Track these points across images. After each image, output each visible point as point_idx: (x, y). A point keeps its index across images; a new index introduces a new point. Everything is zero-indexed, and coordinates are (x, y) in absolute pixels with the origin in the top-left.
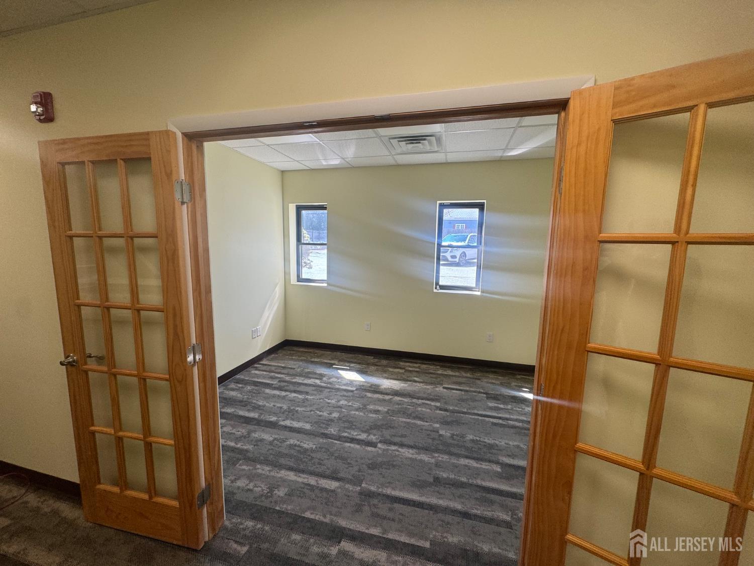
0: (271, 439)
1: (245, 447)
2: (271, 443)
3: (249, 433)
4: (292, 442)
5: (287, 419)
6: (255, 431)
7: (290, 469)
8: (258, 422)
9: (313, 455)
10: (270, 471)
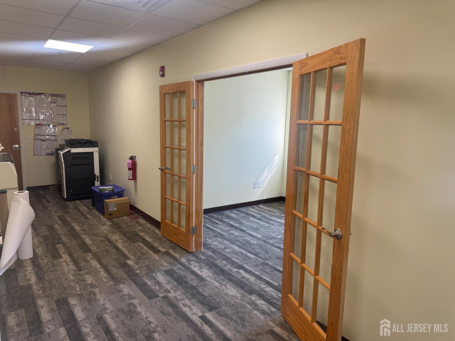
0: (238, 235)
1: (224, 234)
2: (236, 236)
3: (229, 230)
4: (246, 239)
5: (252, 231)
6: (232, 230)
7: (238, 246)
8: (236, 228)
9: (252, 245)
10: (229, 244)
